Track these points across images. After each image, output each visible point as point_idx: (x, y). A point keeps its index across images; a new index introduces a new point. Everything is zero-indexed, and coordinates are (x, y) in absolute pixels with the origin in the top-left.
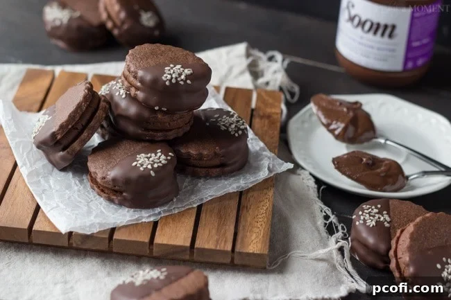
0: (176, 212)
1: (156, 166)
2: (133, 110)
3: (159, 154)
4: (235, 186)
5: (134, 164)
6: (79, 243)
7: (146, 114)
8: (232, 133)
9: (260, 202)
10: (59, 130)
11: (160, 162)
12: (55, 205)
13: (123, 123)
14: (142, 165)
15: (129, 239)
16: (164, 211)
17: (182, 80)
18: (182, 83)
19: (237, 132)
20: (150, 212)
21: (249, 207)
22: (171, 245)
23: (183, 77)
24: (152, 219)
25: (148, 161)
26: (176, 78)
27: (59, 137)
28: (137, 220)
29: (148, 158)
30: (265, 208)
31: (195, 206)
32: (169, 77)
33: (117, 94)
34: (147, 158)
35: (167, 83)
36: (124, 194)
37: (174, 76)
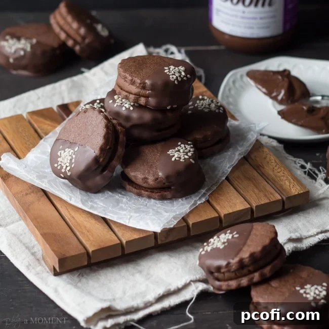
0: (215, 188)
1: (190, 154)
2: (147, 116)
3: (183, 145)
4: (237, 153)
5: (173, 159)
6: (163, 239)
7: (159, 116)
8: (217, 111)
9: (265, 158)
10: (101, 153)
11: (190, 151)
12: (129, 217)
13: (136, 132)
14: (180, 158)
15: (203, 219)
16: (207, 191)
17: (184, 76)
18: (185, 78)
19: (219, 109)
20: (198, 195)
21: (261, 165)
22: (237, 211)
23: (183, 74)
24: (204, 200)
25: (181, 153)
26: (180, 76)
27: (101, 160)
28: (194, 204)
29: (179, 151)
30: (273, 161)
31: (224, 178)
32: (175, 77)
33: (124, 109)
34: (177, 151)
35: (176, 82)
36: (172, 188)
37: (177, 75)
